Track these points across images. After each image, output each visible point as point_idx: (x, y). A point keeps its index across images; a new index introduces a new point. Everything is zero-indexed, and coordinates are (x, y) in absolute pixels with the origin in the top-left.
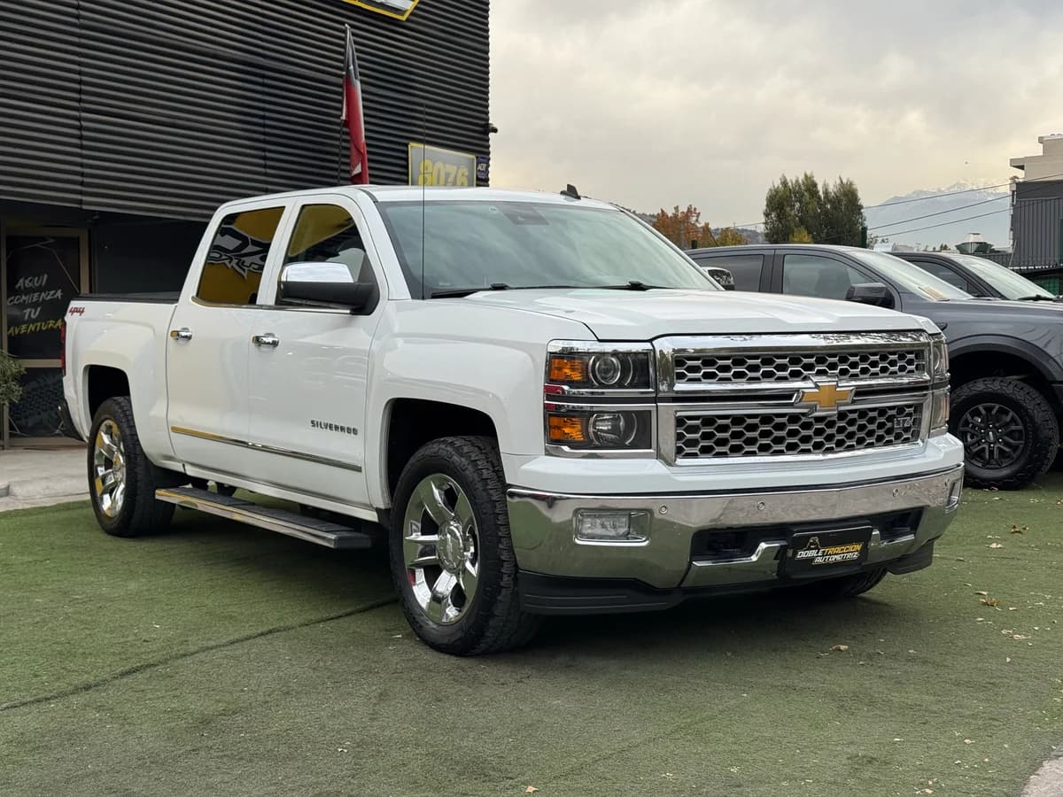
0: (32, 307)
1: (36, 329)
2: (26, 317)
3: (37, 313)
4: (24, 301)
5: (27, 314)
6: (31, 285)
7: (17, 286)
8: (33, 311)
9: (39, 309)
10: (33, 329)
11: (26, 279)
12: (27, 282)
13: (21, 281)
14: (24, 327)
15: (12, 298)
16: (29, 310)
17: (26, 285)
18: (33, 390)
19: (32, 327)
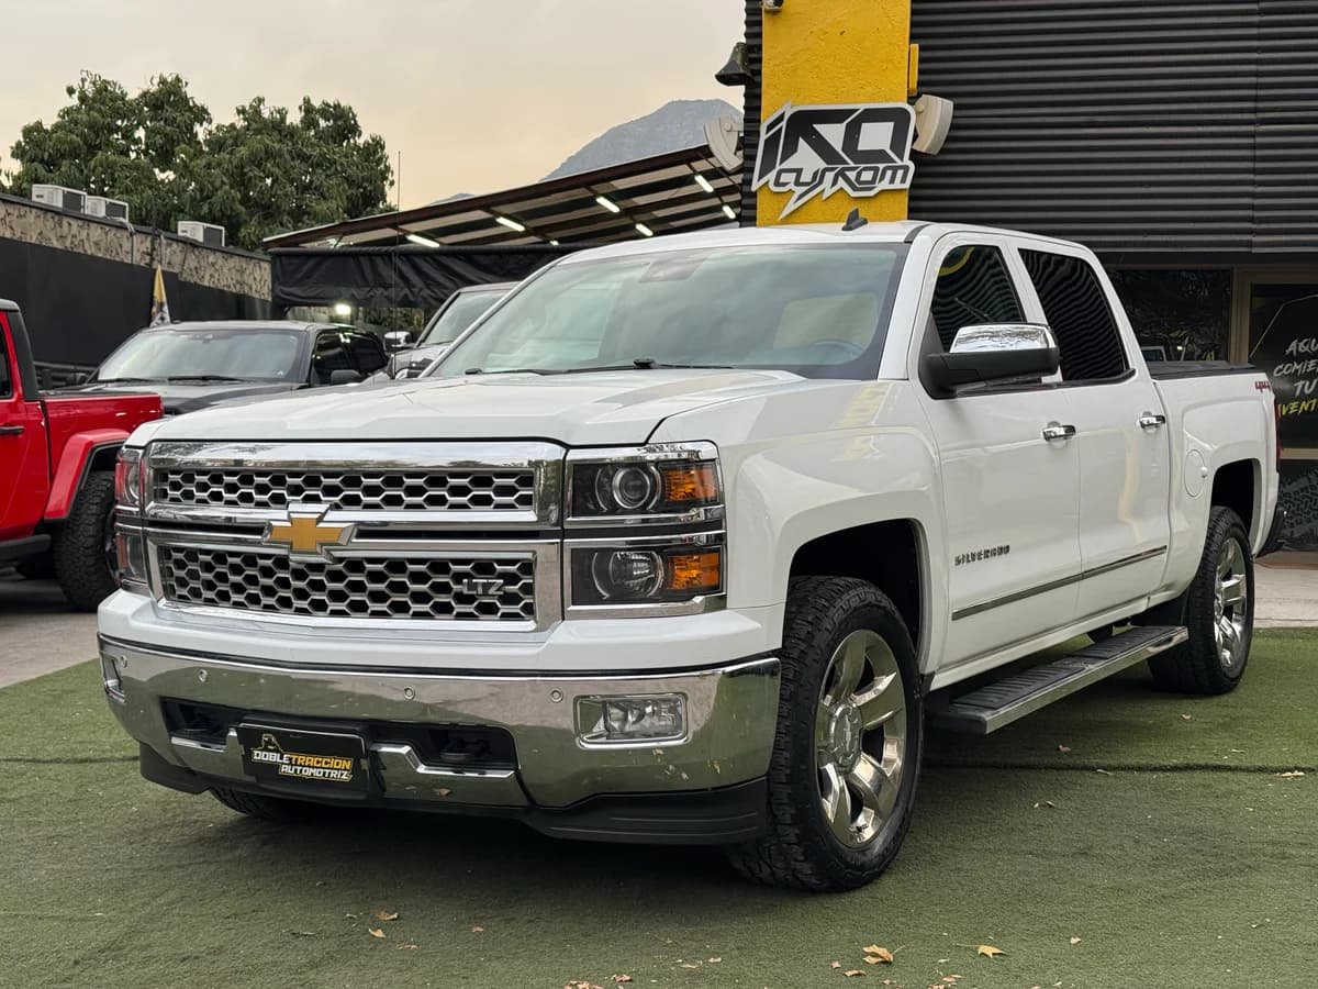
0: (1304, 379)
1: (1310, 408)
2: (1298, 393)
3: (1313, 386)
4: (1297, 371)
5: (1300, 386)
6: (1306, 349)
7: (1288, 351)
8: (1308, 383)
9: (1315, 382)
10: (1306, 409)
11: (1300, 341)
12: (1301, 344)
13: (1294, 344)
14: (1294, 405)
15: (1281, 367)
16: (1302, 382)
17: (1300, 350)
18: (1302, 490)
19: (1305, 406)
